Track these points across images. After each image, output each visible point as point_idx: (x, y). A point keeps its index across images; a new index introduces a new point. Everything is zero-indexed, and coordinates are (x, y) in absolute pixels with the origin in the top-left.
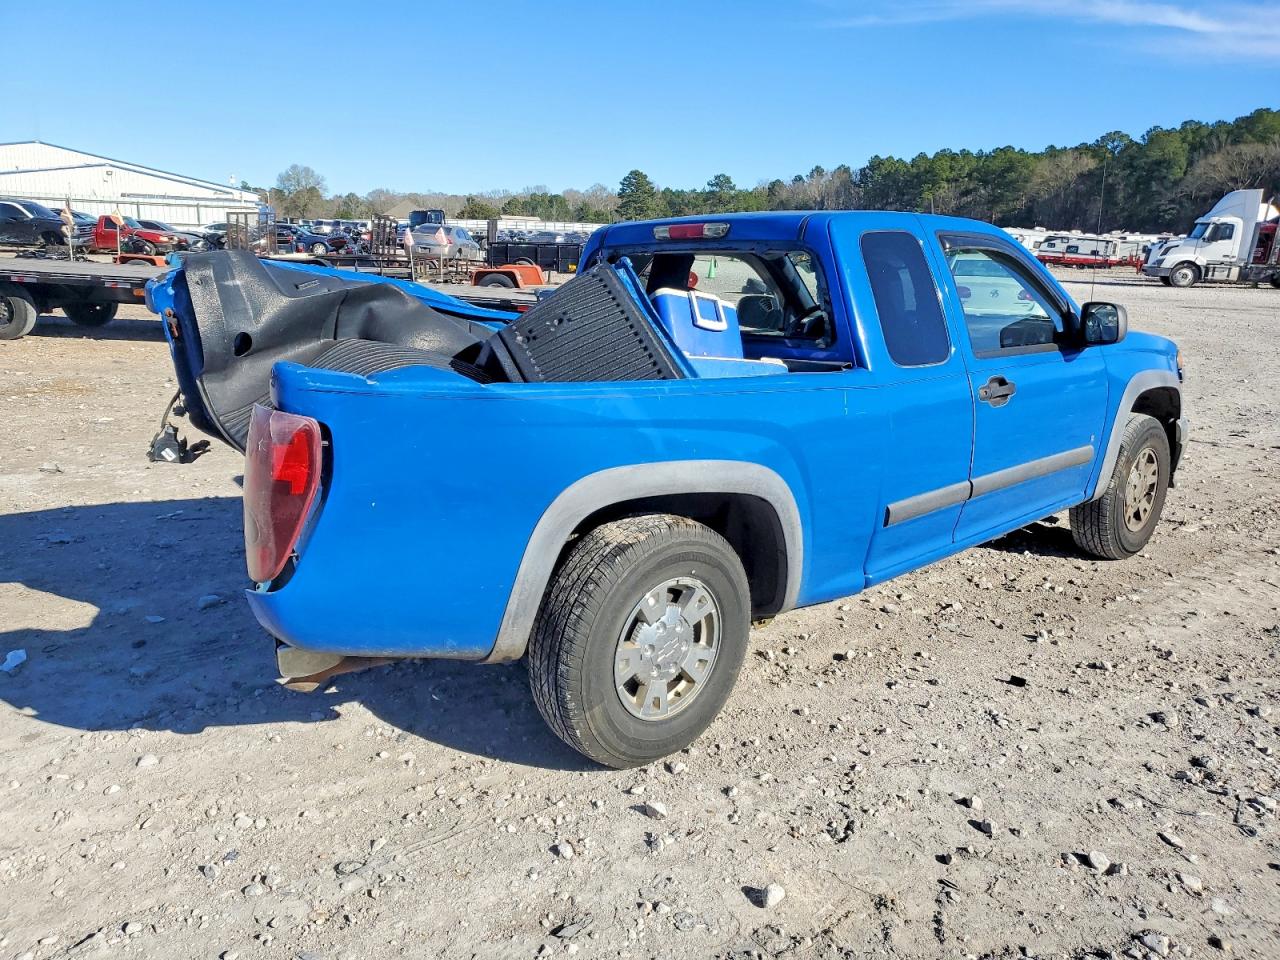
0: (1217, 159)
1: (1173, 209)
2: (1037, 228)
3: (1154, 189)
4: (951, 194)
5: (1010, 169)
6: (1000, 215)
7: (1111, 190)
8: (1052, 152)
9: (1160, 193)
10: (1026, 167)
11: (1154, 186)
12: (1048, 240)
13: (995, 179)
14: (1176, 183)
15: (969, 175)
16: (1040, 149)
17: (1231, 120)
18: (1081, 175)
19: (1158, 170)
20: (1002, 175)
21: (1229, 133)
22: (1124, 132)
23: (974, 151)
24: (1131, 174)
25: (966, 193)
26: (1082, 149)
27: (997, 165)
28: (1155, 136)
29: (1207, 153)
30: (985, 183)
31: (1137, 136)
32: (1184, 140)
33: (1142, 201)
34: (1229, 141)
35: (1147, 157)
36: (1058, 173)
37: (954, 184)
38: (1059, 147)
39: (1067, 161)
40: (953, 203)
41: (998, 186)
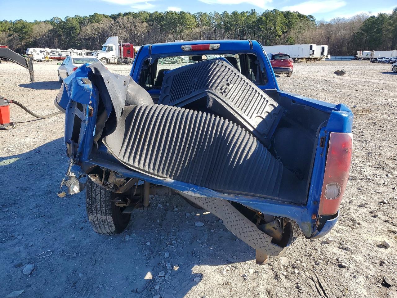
0: (87, 27)
1: (79, 42)
2: (46, 48)
3: (73, 36)
4: (4, 36)
5: (24, 27)
6: (25, 44)
7: (59, 36)
8: (36, 22)
9: (75, 37)
10: (30, 27)
11: (72, 35)
12: (52, 52)
13: (19, 31)
14: (78, 34)
15: (9, 29)
16: (32, 21)
17: (88, 16)
18: (49, 31)
19: (72, 30)
20: (21, 30)
21: (89, 19)
22: (59, 17)
23: (9, 21)
24: (64, 31)
25: (10, 35)
26: (47, 22)
27: (19, 26)
28: (68, 20)
29: (84, 25)
30: (16, 32)
31: (63, 19)
32: (77, 21)
33: (70, 40)
34: (89, 22)
35: (68, 26)
36: (41, 29)
37: (4, 32)
38: (38, 20)
39: (43, 25)
40: (6, 39)
41: (22, 33)
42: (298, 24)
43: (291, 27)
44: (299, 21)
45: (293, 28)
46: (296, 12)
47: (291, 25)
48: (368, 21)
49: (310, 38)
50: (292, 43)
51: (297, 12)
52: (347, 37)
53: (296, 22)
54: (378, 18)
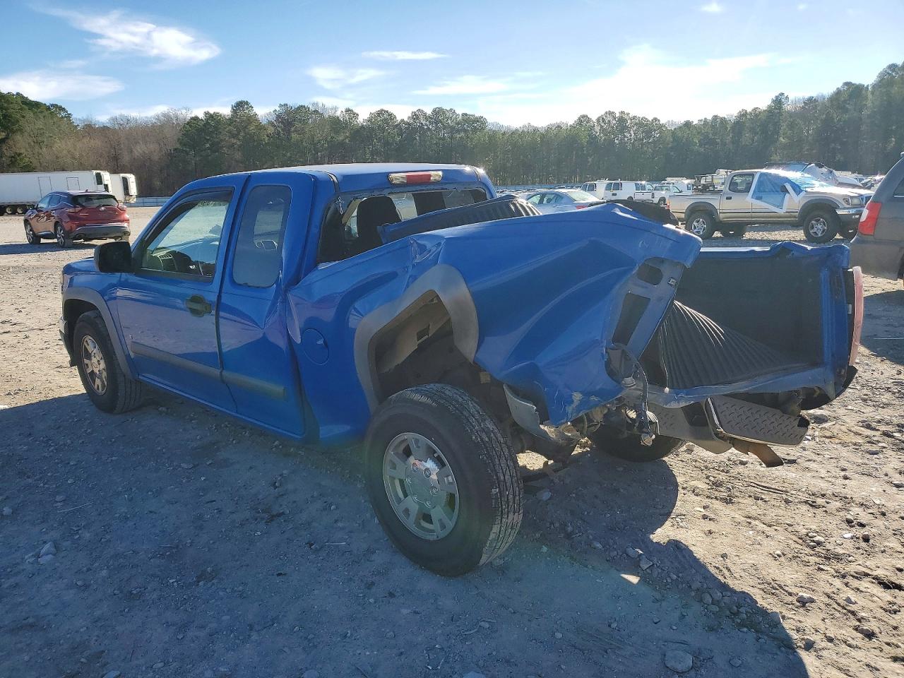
42: (31, 124)
43: (16, 127)
44: (32, 115)
45: (21, 130)
46: (15, 93)
47: (13, 124)
48: (191, 126)
49: (74, 158)
50: (28, 169)
51: (18, 94)
52: (156, 157)
53: (24, 117)
54: (207, 123)
